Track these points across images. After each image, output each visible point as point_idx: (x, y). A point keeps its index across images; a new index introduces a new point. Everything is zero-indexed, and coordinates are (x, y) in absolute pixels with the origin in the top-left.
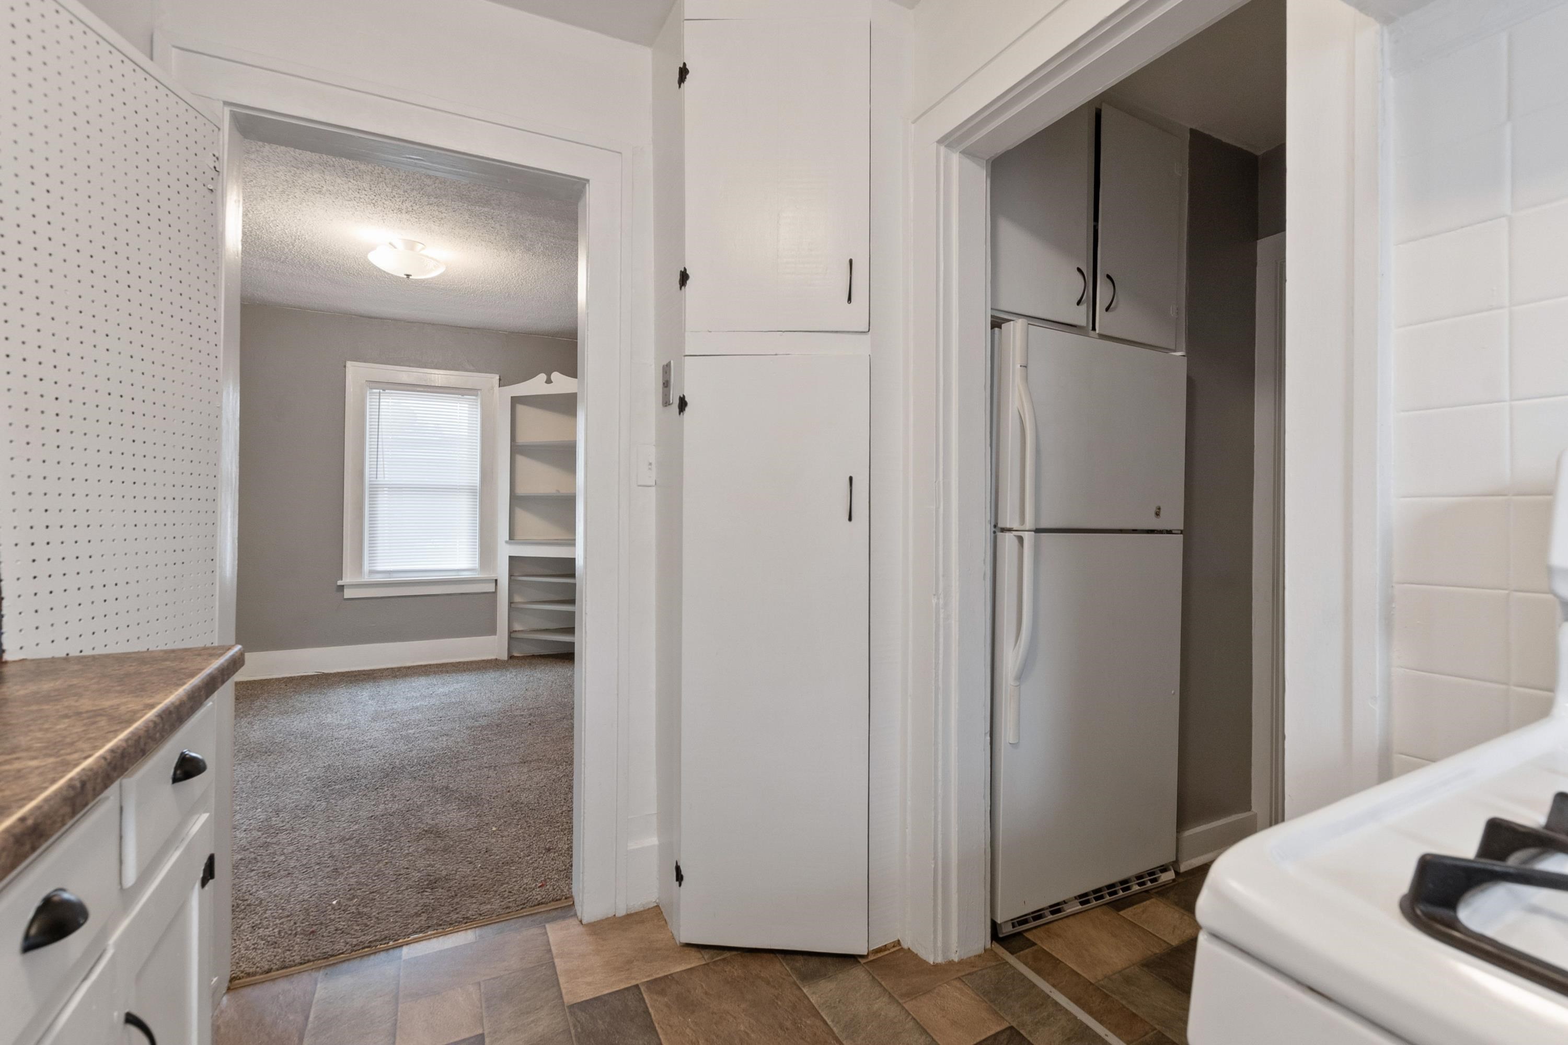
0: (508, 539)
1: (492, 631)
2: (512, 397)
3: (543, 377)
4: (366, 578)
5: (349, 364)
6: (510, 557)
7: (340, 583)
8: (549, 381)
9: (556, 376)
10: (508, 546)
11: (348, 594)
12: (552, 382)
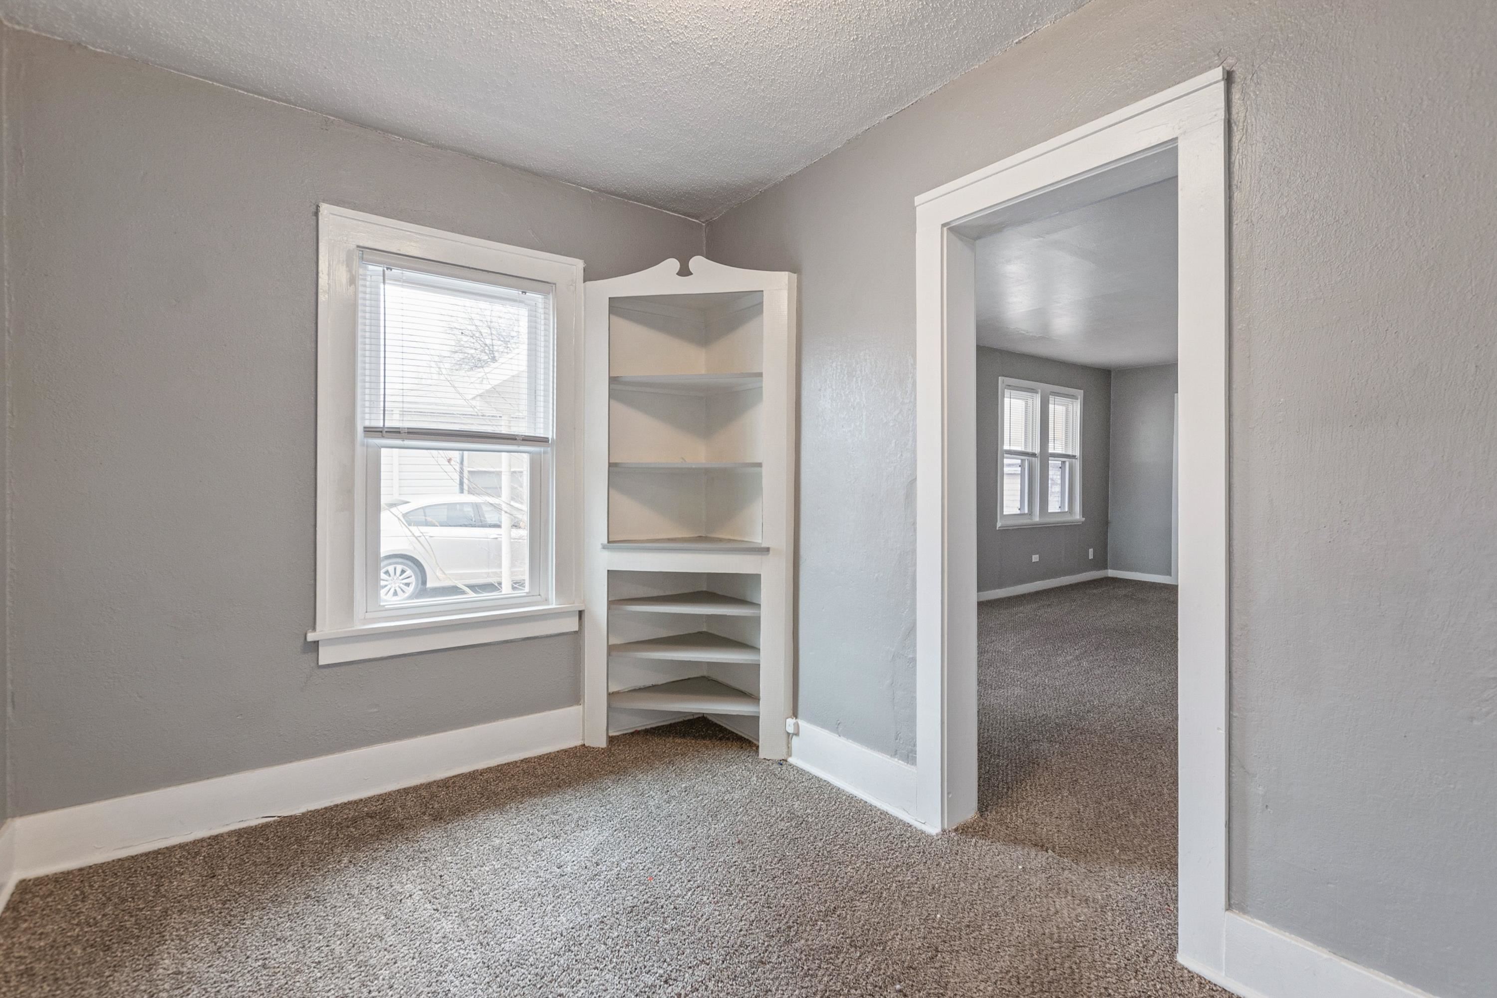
0: (606, 542)
1: (575, 697)
2: (611, 299)
3: (673, 264)
4: (360, 626)
5: (326, 209)
6: (608, 571)
7: (311, 637)
8: (684, 272)
9: (697, 263)
10: (606, 554)
11: (326, 656)
12: (691, 274)
